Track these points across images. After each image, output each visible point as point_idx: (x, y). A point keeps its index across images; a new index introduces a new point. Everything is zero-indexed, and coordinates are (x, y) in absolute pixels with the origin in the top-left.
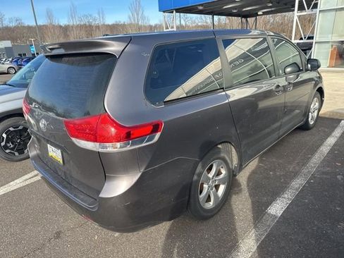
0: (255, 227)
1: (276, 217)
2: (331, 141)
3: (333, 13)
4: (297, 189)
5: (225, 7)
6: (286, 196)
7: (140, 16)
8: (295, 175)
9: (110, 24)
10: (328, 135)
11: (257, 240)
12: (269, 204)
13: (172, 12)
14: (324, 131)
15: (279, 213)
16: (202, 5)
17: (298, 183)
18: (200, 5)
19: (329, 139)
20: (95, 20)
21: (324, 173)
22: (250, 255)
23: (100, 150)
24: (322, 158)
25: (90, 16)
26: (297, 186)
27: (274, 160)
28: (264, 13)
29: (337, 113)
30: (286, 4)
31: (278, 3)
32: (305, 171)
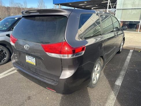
0: (113, 90)
1: (119, 86)
2: (129, 57)
3: (121, 10)
4: (123, 75)
5: (79, 5)
6: (120, 78)
7: (43, 5)
8: (121, 70)
9: (28, 8)
10: (127, 55)
11: (115, 95)
12: (115, 81)
13: (59, 5)
14: (125, 54)
15: (120, 85)
16: (71, 3)
17: (123, 73)
18: (70, 3)
19: (128, 57)
20: (22, 5)
21: (131, 69)
22: (114, 101)
23: (62, 58)
24: (128, 64)
25: (20, 4)
26: (123, 74)
27: (111, 64)
28: (94, 9)
29: (128, 47)
30: (102, 6)
31: (100, 5)
32: (124, 68)
